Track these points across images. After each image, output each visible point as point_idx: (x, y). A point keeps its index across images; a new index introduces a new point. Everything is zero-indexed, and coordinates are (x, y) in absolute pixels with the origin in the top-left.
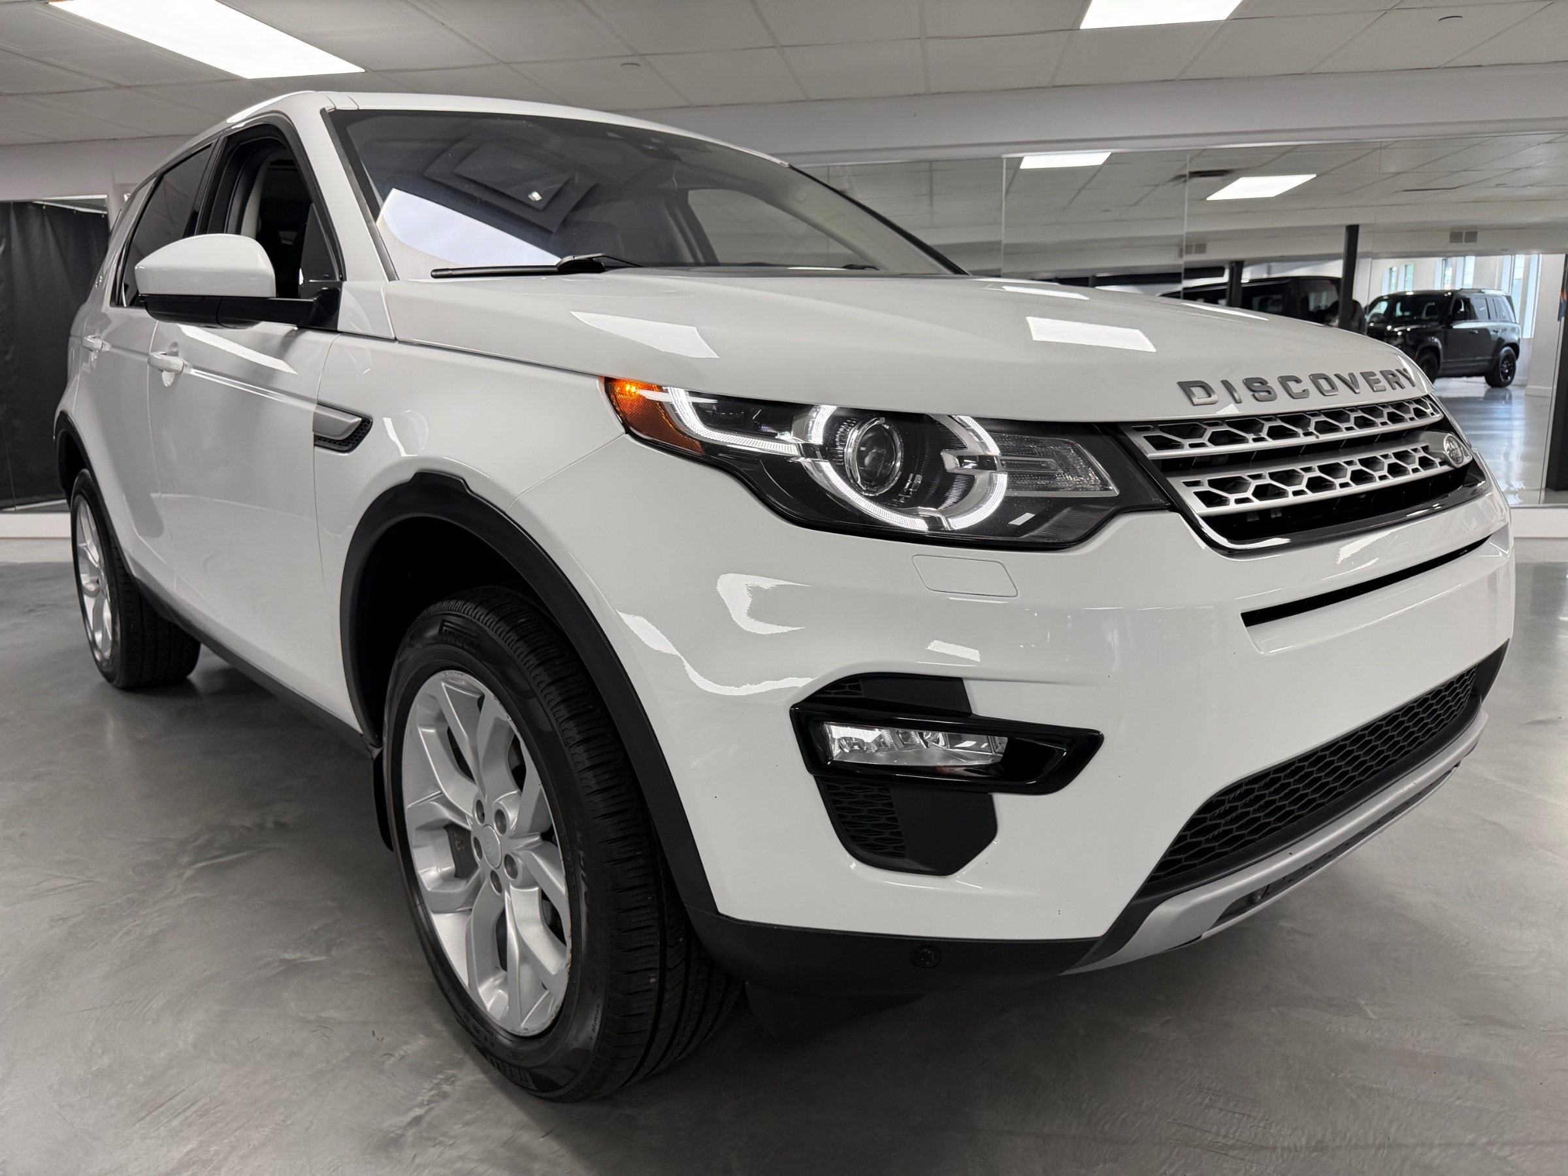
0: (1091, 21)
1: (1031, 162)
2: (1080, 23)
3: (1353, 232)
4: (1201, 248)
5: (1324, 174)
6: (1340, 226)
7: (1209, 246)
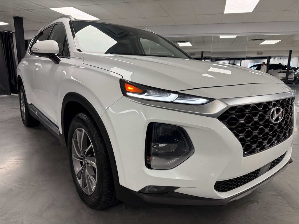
0: (225, 12)
1: (221, 37)
2: (224, 12)
3: (291, 52)
4: (261, 53)
5: (282, 40)
6: (287, 50)
7: (263, 53)
